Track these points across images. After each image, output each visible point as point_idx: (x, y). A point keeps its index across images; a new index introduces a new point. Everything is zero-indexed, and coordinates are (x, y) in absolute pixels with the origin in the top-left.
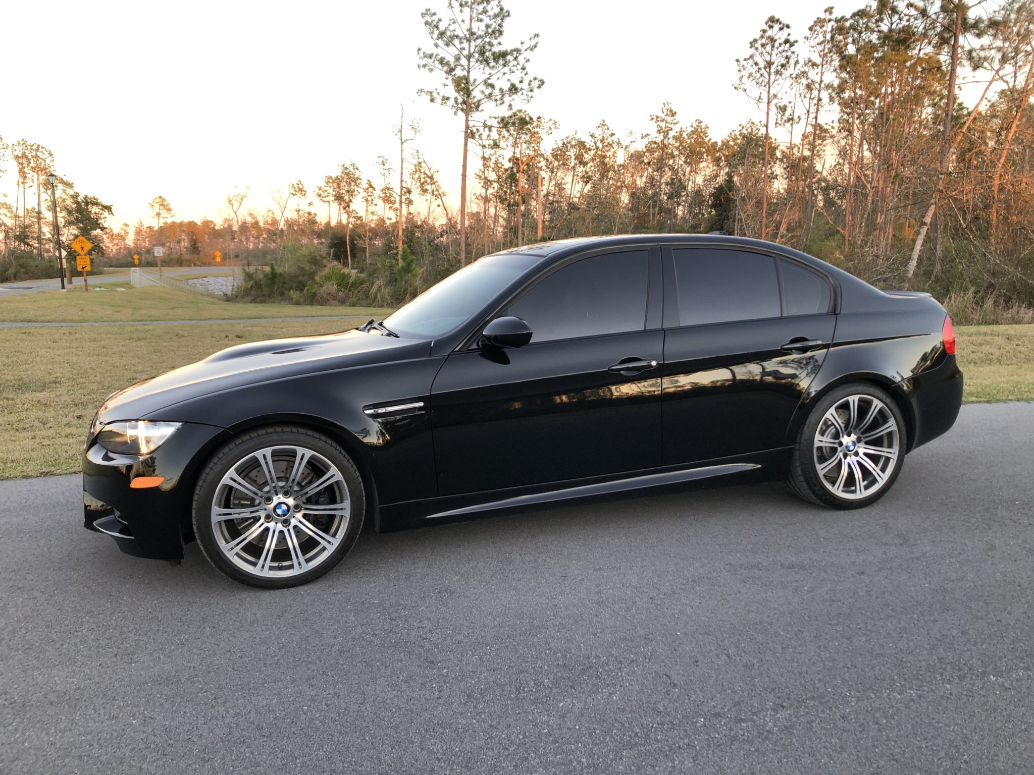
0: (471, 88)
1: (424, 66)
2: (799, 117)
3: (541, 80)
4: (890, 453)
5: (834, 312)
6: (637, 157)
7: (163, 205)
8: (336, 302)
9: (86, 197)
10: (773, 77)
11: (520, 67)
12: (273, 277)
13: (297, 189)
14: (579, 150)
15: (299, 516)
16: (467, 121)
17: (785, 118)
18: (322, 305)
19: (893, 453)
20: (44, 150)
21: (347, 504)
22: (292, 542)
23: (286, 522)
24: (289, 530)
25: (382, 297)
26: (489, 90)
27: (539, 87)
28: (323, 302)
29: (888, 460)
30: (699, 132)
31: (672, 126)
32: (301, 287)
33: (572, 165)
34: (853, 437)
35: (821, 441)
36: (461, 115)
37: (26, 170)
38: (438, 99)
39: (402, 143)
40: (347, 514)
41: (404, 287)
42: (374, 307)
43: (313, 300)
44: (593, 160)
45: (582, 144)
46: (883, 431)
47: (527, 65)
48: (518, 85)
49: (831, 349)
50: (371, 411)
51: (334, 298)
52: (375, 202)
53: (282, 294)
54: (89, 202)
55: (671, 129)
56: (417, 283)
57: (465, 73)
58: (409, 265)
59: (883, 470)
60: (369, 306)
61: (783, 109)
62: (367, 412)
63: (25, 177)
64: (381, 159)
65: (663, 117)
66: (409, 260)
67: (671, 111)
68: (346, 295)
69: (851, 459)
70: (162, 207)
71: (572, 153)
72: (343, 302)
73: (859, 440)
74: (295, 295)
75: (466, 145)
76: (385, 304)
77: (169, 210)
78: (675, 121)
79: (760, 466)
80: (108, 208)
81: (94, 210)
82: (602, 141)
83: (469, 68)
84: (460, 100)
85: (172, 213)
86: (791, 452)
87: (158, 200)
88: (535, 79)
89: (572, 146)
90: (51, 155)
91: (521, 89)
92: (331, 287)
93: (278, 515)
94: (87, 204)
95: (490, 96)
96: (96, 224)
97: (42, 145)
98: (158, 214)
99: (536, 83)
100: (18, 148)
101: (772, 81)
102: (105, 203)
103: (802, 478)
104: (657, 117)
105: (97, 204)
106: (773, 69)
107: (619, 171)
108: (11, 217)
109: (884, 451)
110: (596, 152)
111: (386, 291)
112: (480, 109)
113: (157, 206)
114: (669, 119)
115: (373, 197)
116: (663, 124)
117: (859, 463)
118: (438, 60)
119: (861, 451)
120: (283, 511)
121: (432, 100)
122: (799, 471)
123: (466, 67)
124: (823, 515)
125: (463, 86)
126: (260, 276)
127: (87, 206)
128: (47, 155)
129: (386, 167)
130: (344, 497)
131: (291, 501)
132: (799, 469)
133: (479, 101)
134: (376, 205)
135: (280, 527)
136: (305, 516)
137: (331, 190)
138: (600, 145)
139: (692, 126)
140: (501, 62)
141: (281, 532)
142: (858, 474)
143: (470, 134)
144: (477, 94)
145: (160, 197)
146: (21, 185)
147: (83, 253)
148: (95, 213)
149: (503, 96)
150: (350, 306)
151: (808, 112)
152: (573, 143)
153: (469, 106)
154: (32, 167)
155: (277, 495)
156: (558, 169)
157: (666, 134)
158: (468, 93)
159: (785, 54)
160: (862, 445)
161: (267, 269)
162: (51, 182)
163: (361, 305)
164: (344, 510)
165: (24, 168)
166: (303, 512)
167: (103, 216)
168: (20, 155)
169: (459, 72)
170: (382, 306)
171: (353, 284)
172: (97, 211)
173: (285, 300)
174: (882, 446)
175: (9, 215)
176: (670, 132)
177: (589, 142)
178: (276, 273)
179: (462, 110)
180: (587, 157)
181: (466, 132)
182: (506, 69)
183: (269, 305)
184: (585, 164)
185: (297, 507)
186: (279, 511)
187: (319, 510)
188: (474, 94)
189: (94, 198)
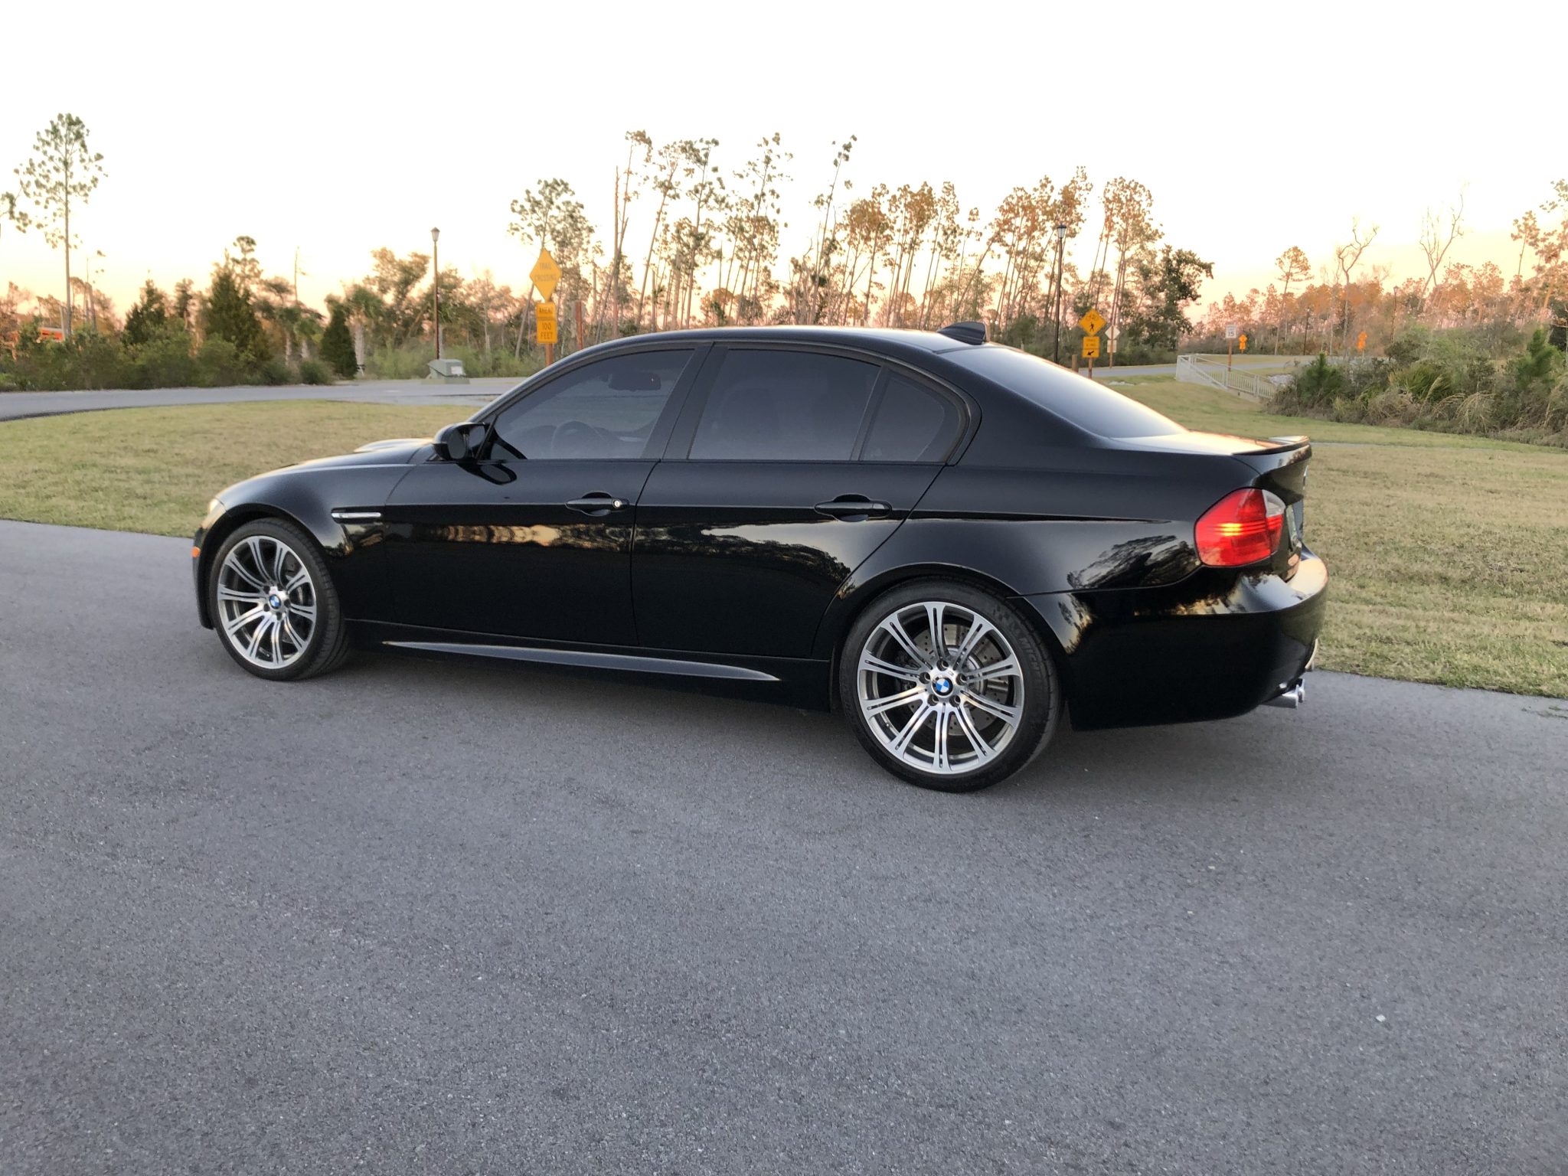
7: (1296, 261)
8: (1398, 422)
9: (1179, 253)
12: (1319, 375)
13: (1522, 228)
20: (1141, 190)
37: (1115, 219)
41: (1522, 402)
43: (1363, 415)
49: (908, 521)
50: (336, 515)
51: (1398, 414)
53: (1328, 403)
54: (1184, 259)
63: (1110, 228)
70: (1294, 264)
72: (1408, 422)
74: (1341, 406)
77: (1306, 268)
79: (776, 679)
80: (1207, 268)
81: (1188, 270)
85: (1310, 272)
87: (1291, 254)
90: (1150, 197)
93: (272, 606)
94: (1179, 262)
96: (1185, 291)
97: (1140, 183)
98: (1289, 275)
100: (1112, 188)
102: (1204, 260)
105: (1193, 262)
108: (1073, 284)
113: (1287, 262)
120: (276, 603)
127: (1179, 265)
128: (1144, 197)
131: (283, 596)
141: (272, 623)
142: (942, 735)
145: (1295, 249)
146: (1104, 239)
147: (1092, 333)
148: (1188, 275)
154: (1123, 215)
162: (1142, 233)
165: (1112, 215)
167: (1198, 278)
168: (1111, 198)
171: (1437, 393)
172: (1191, 272)
175: (1071, 280)
178: (1325, 370)
186: (273, 603)
189: (1190, 253)
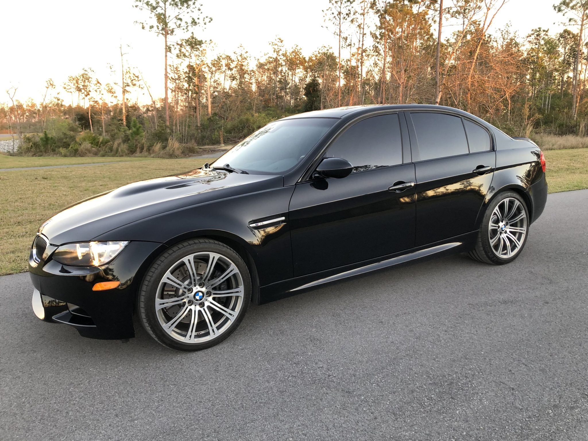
0: (167, 21)
1: (136, 6)
2: (354, 44)
3: (210, 18)
4: (522, 230)
5: (493, 149)
6: (261, 66)
8: (91, 154)
10: (342, 20)
11: (197, 9)
12: (46, 140)
14: (228, 61)
15: (210, 299)
16: (166, 41)
17: (347, 44)
18: (82, 156)
19: (524, 230)
21: (241, 288)
22: (208, 317)
23: (202, 305)
24: (204, 309)
25: (122, 150)
26: (179, 22)
27: (210, 22)
28: (82, 155)
29: (521, 234)
30: (296, 53)
31: (281, 48)
32: (66, 145)
33: (224, 70)
34: (504, 223)
35: (491, 226)
36: (163, 37)
38: (147, 27)
39: (122, 55)
40: (242, 295)
41: (135, 144)
42: (117, 156)
43: (76, 153)
44: (236, 67)
45: (228, 58)
46: (518, 219)
47: (201, 8)
48: (197, 20)
49: (495, 172)
50: (254, 225)
51: (90, 151)
52: (102, 93)
53: (54, 150)
55: (281, 50)
56: (143, 141)
57: (163, 12)
58: (138, 129)
59: (519, 239)
60: (113, 156)
61: (346, 39)
62: (251, 225)
64: (109, 65)
65: (276, 43)
66: (138, 127)
67: (280, 39)
68: (98, 149)
69: (504, 236)
71: (224, 62)
72: (96, 154)
73: (507, 224)
74: (63, 150)
75: (166, 56)
76: (124, 154)
78: (282, 45)
79: (461, 243)
82: (241, 56)
83: (165, 9)
84: (160, 28)
86: (477, 233)
88: (207, 17)
89: (223, 59)
91: (199, 23)
92: (87, 145)
93: (197, 300)
95: (179, 26)
99: (208, 20)
101: (341, 23)
103: (482, 249)
104: (273, 43)
106: (342, 16)
107: (251, 74)
109: (518, 229)
110: (238, 63)
111: (124, 147)
112: (174, 33)
114: (280, 44)
115: (100, 89)
116: (276, 47)
117: (507, 237)
118: (146, 3)
119: (508, 230)
120: (200, 297)
121: (143, 28)
122: (480, 244)
123: (164, 8)
124: (493, 269)
125: (162, 19)
126: (38, 139)
129: (112, 70)
130: (240, 284)
131: (204, 289)
132: (481, 243)
133: (173, 29)
134: (102, 94)
135: (198, 308)
136: (214, 299)
137: (72, 85)
138: (240, 58)
139: (292, 48)
140: (185, 5)
141: (200, 312)
142: (508, 243)
143: (168, 49)
144: (171, 25)
149: (187, 27)
150: (101, 156)
151: (359, 41)
152: (224, 56)
153: (166, 31)
155: (195, 286)
156: (215, 72)
157: (278, 52)
158: (166, 24)
159: (348, 8)
160: (508, 226)
161: (42, 135)
163: (109, 156)
164: (240, 291)
166: (213, 296)
169: (159, 10)
170: (122, 156)
171: (102, 143)
173: (57, 154)
174: (517, 227)
176: (280, 51)
177: (233, 57)
178: (49, 137)
179: (162, 34)
180: (232, 66)
181: (166, 49)
182: (189, 10)
183: (46, 157)
184: (231, 69)
185: (209, 294)
186: (197, 297)
187: (223, 294)
188: (169, 25)
